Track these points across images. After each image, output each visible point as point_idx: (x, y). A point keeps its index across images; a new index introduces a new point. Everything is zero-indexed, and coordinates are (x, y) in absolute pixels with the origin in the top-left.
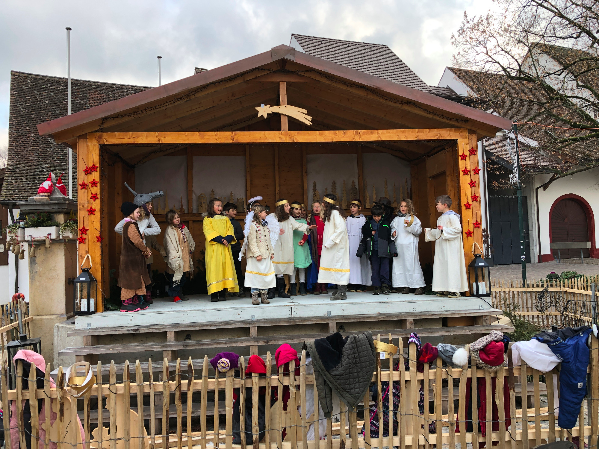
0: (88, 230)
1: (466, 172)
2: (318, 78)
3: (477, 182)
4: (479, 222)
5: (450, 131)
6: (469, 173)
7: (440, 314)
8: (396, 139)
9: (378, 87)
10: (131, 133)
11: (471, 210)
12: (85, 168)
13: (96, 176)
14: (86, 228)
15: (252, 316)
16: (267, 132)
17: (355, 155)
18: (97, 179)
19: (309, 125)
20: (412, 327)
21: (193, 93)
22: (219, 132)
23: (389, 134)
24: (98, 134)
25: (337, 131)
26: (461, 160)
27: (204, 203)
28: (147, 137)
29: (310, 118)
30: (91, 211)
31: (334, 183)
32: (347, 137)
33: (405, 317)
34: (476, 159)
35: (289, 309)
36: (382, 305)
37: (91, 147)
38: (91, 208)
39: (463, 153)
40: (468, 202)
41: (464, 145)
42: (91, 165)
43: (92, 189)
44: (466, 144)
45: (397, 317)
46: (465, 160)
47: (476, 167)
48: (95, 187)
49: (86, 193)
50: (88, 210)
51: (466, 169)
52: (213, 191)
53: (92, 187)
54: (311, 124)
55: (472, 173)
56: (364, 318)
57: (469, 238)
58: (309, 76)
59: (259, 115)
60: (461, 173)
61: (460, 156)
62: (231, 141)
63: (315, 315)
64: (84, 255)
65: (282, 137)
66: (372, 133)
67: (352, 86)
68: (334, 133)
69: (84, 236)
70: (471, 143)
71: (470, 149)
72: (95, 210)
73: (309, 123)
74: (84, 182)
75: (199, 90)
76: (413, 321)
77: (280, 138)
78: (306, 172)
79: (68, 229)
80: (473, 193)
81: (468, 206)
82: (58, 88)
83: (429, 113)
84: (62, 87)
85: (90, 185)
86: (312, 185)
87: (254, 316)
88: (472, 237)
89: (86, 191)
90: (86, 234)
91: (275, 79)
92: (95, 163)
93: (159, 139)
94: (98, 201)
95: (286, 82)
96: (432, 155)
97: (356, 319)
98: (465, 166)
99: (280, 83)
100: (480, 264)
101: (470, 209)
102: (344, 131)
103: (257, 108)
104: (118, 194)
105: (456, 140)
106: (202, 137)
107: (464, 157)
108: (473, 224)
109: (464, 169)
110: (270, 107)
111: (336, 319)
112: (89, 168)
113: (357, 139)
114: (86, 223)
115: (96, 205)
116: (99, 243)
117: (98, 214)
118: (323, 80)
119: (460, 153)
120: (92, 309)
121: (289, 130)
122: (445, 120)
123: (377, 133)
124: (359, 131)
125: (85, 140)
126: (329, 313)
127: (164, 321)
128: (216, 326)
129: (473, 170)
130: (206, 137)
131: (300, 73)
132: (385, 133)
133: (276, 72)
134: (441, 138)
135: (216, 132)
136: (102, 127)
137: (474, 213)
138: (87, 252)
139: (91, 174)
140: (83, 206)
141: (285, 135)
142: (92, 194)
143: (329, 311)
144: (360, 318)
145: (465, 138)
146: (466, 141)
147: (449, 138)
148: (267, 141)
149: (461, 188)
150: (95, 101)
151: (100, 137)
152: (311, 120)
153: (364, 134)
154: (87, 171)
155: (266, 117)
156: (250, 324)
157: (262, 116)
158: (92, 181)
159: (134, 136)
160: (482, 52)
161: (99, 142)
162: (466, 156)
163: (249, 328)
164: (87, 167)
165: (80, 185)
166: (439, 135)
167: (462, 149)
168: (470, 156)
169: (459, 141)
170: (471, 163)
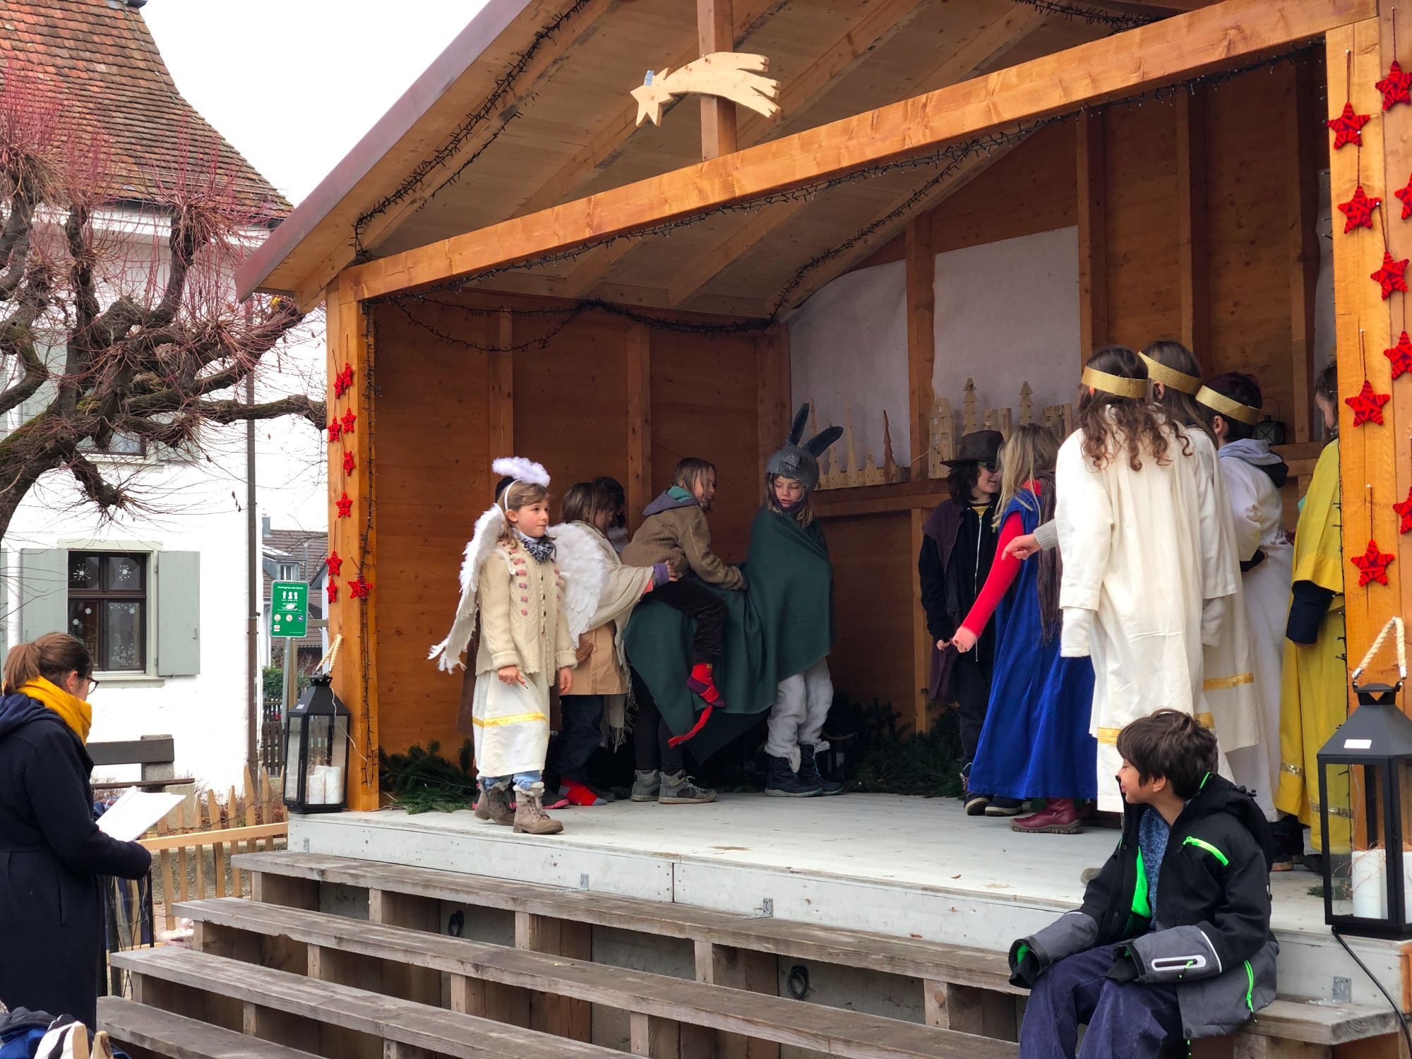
0: (342, 562)
1: (1361, 212)
6: (1376, 216)
8: (1053, 100)
10: (404, 253)
11: (1386, 431)
13: (353, 399)
14: (339, 556)
15: (582, 877)
16: (665, 177)
18: (355, 408)
20: (944, 1021)
22: (559, 208)
23: (1029, 85)
24: (356, 271)
25: (855, 120)
28: (430, 258)
30: (345, 507)
32: (884, 139)
35: (666, 867)
37: (345, 311)
38: (344, 496)
39: (1352, 107)
40: (1367, 385)
41: (1356, 59)
42: (344, 368)
43: (346, 438)
44: (1366, 50)
46: (1361, 144)
48: (350, 434)
49: (339, 452)
50: (339, 504)
51: (1360, 192)
52: (970, 387)
53: (346, 432)
55: (1395, 210)
60: (1338, 223)
61: (1335, 124)
63: (728, 908)
65: (705, 184)
66: (967, 96)
68: (846, 130)
69: (336, 580)
70: (1388, 41)
71: (1387, 72)
72: (351, 502)
74: (334, 420)
77: (699, 189)
80: (1398, 331)
81: (1369, 409)
85: (343, 427)
87: (587, 878)
88: (1387, 583)
89: (338, 445)
90: (338, 575)
92: (351, 362)
93: (451, 262)
94: (356, 476)
98: (1356, 176)
100: (1351, 743)
101: (1381, 423)
102: (875, 113)
105: (1316, 43)
106: (530, 234)
108: (1397, 508)
109: (1348, 198)
112: (341, 376)
113: (918, 138)
114: (338, 542)
115: (353, 487)
116: (356, 602)
117: (355, 511)
119: (1335, 112)
124: (923, 97)
125: (337, 293)
126: (768, 904)
129: (1398, 194)
130: (536, 232)
132: (1014, 80)
134: (1241, 49)
135: (556, 208)
136: (359, 249)
137: (1402, 445)
138: (339, 628)
139: (344, 394)
140: (335, 491)
141: (712, 174)
142: (345, 454)
143: (768, 896)
145: (1360, 14)
146: (1368, 29)
147: (1276, 37)
148: (667, 211)
151: (358, 281)
153: (939, 109)
154: (337, 385)
156: (514, 901)
158: (346, 414)
159: (409, 264)
161: (356, 293)
162: (1365, 120)
164: (338, 375)
165: (330, 429)
166: (1233, 32)
167: (1345, 85)
168: (1388, 116)
169: (1330, 40)
170: (1394, 153)
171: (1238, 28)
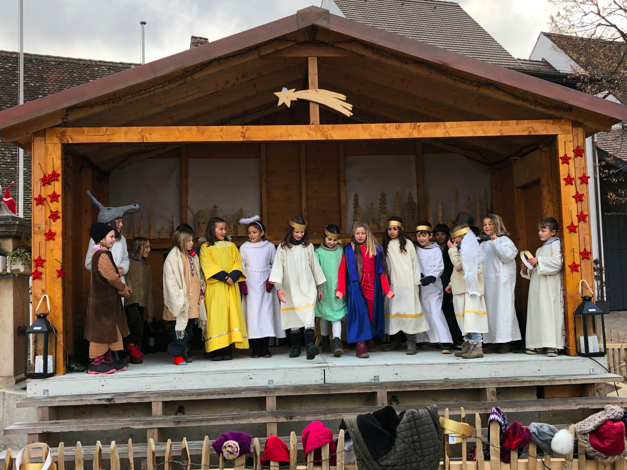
0: (45, 261)
1: (569, 181)
2: (362, 51)
3: (585, 195)
4: (588, 250)
5: (546, 123)
6: (573, 182)
7: (534, 381)
8: (470, 134)
9: (445, 64)
10: (104, 128)
11: (577, 234)
12: (42, 177)
13: (57, 187)
14: (43, 258)
15: (269, 381)
16: (290, 127)
17: (412, 157)
18: (59, 191)
19: (349, 116)
20: (495, 399)
21: (189, 73)
22: (224, 127)
23: (460, 128)
24: (61, 129)
25: (388, 125)
26: (563, 163)
27: (203, 223)
28: (126, 133)
29: (349, 106)
30: (50, 236)
31: (383, 195)
32: (402, 133)
33: (484, 384)
34: (583, 163)
35: (320, 371)
36: (451, 367)
37: (50, 147)
38: (50, 230)
39: (566, 154)
40: (572, 223)
41: (567, 143)
42: (50, 172)
43: (51, 204)
44: (570, 141)
45: (473, 384)
46: (568, 164)
47: (584, 174)
48: (55, 203)
49: (43, 211)
50: (46, 234)
51: (569, 176)
52: (215, 207)
53: (51, 202)
54: (352, 114)
55: (578, 181)
56: (425, 385)
57: (575, 273)
58: (349, 49)
59: (280, 103)
60: (563, 183)
61: (561, 158)
62: (241, 139)
63: (357, 381)
64: (39, 296)
65: (310, 132)
66: (437, 127)
67: (408, 61)
68: (384, 127)
69: (40, 269)
70: (576, 140)
71: (575, 148)
72: (55, 234)
73: (348, 114)
74: (40, 196)
75: (198, 69)
76: (495, 390)
77: (308, 134)
78: (344, 181)
79: (18, 259)
80: (580, 210)
81: (573, 229)
82: (6, 66)
83: (517, 98)
84: (11, 65)
85: (49, 199)
86: (353, 198)
87: (272, 381)
88: (578, 271)
89: (44, 207)
90: (43, 267)
91: (302, 53)
92: (55, 170)
93: (143, 136)
94: (59, 221)
95: (318, 58)
96: (521, 157)
97: (415, 386)
98: (567, 172)
99: (309, 58)
100: (590, 310)
101: (575, 232)
102: (398, 124)
103: (277, 94)
104: (86, 211)
105: (555, 136)
106: (202, 134)
107: (566, 160)
108: (580, 253)
109: (566, 177)
110: (295, 91)
111: (386, 387)
112: (47, 176)
113: (415, 135)
114: (43, 251)
115: (57, 227)
116: (60, 279)
117: (59, 239)
118: (369, 54)
119: (561, 154)
120: (50, 370)
121: (321, 123)
122: (539, 109)
123: (443, 127)
124: (418, 124)
125: (43, 138)
126: (376, 378)
127: (148, 387)
128: (219, 394)
129: (579, 178)
130: (207, 134)
131: (336, 45)
132: (455, 126)
133: (302, 43)
134: (533, 134)
135: (221, 127)
136: (65, 121)
137: (581, 238)
138: (43, 291)
139: (50, 184)
140: (39, 228)
141: (316, 130)
142: (51, 212)
143: (376, 375)
144: (420, 386)
145: (568, 132)
146: (570, 137)
147: (544, 133)
148: (290, 139)
149: (563, 203)
150: (55, 84)
151: (63, 134)
152: (351, 109)
153: (425, 127)
154: (45, 180)
155: (289, 105)
156: (266, 392)
157: (284, 103)
158: (51, 193)
159: (108, 133)
160: (592, 12)
161: (61, 140)
162: (570, 158)
163: (265, 398)
164: (45, 175)
165: (36, 199)
166: (531, 129)
167: (564, 149)
168: (575, 158)
169: (559, 137)
170: (577, 168)
171: (532, 128)
